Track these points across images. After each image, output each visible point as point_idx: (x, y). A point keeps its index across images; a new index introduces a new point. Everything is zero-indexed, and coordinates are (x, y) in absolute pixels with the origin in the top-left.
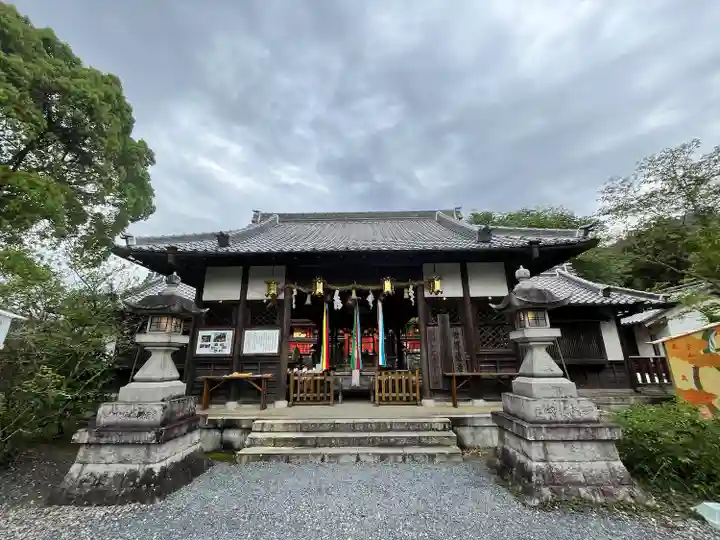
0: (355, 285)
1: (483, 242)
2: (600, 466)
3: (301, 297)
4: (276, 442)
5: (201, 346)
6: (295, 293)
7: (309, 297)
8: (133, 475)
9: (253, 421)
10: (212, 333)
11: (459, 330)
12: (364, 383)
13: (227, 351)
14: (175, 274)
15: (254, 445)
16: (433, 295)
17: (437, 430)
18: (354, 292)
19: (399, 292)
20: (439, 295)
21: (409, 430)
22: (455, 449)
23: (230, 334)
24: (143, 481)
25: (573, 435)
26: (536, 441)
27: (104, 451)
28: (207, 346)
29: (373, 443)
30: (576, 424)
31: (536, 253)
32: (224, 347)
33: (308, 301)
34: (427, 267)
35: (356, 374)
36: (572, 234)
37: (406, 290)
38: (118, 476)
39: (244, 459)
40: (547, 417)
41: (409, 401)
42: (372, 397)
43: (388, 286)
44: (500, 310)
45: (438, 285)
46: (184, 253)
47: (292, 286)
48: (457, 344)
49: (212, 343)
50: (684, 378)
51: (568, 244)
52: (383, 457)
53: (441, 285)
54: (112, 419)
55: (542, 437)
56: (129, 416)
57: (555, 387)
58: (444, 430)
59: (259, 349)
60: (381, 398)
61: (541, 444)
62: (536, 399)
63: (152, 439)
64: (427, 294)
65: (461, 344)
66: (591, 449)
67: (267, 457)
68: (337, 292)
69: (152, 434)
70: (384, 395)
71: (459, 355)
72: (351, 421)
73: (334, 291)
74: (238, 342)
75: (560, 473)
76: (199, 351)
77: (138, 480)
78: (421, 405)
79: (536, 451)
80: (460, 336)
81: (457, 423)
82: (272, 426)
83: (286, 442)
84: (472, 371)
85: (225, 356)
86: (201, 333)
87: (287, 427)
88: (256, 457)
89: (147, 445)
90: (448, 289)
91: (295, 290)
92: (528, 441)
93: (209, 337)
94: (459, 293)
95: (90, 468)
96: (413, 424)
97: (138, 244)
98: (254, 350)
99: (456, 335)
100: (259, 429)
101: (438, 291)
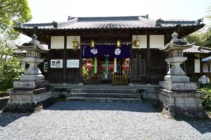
1: (158, 25)
2: (194, 106)
4: (78, 95)
5: (52, 65)
8: (28, 104)
9: (71, 89)
10: (56, 61)
11: (144, 60)
12: (109, 78)
13: (61, 67)
14: (35, 35)
15: (71, 96)
16: (136, 48)
17: (134, 93)
20: (138, 48)
21: (124, 93)
22: (140, 99)
23: (62, 61)
25: (186, 95)
26: (172, 97)
27: (17, 97)
28: (54, 65)
29: (112, 96)
30: (188, 91)
31: (179, 30)
32: (60, 65)
34: (134, 37)
35: (106, 75)
38: (23, 105)
39: (68, 100)
40: (177, 89)
41: (124, 84)
43: (119, 44)
45: (138, 43)
48: (143, 66)
49: (56, 64)
52: (115, 101)
54: (18, 86)
55: (175, 96)
56: (24, 86)
58: (136, 93)
60: (114, 84)
61: (174, 98)
64: (133, 47)
65: (144, 66)
69: (32, 92)
70: (116, 82)
71: (143, 69)
72: (104, 89)
74: (65, 64)
75: (179, 108)
76: (52, 67)
77: (30, 106)
78: (129, 85)
80: (144, 63)
81: (141, 91)
82: (77, 90)
83: (82, 95)
85: (61, 68)
86: (52, 61)
87: (82, 91)
88: (72, 100)
89: (31, 95)
90: (141, 45)
93: (55, 62)
94: (146, 47)
95: (14, 102)
96: (125, 91)
97: (23, 26)
98: (71, 66)
99: (143, 62)
100: (73, 91)
101: (138, 46)
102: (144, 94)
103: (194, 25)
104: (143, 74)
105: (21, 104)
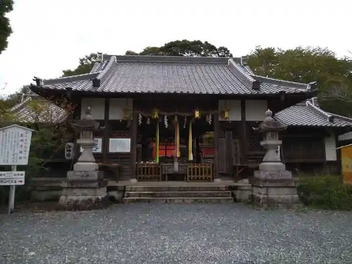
0: (177, 113)
1: (255, 89)
2: (289, 197)
3: (144, 119)
4: (140, 195)
6: (140, 117)
7: (149, 119)
8: (90, 200)
9: (125, 186)
11: (237, 141)
12: (181, 169)
13: (100, 151)
15: (129, 196)
16: (224, 120)
17: (222, 190)
18: (176, 117)
19: (203, 117)
20: (227, 120)
21: (207, 190)
23: (100, 140)
24: (95, 202)
25: (279, 185)
26: (264, 187)
27: (75, 191)
30: (281, 181)
31: (283, 98)
32: (97, 148)
33: (148, 122)
34: (221, 102)
35: (176, 165)
36: (305, 87)
37: (207, 117)
38: (83, 201)
39: (127, 201)
40: (270, 178)
41: (206, 180)
42: (185, 178)
43: (197, 114)
44: (256, 131)
45: (226, 115)
46: (76, 91)
47: (138, 112)
48: (236, 149)
50: (347, 166)
51: (302, 93)
52: (195, 200)
53: (229, 114)
54: (75, 178)
55: (266, 186)
56: (83, 177)
57: (276, 166)
58: (226, 190)
59: (119, 150)
60: (190, 178)
61: (265, 188)
62: (266, 171)
63: (97, 185)
64: (220, 119)
65: (238, 149)
66: (286, 190)
67: (138, 201)
68: (166, 117)
69: (96, 184)
70: (192, 176)
71: (236, 155)
72: (178, 186)
73: (164, 116)
74: (105, 145)
77: (93, 202)
78: (214, 181)
79: (263, 191)
80: (238, 144)
82: (136, 188)
83: (145, 195)
84: (244, 164)
85: (99, 154)
87: (145, 189)
88: (133, 201)
89: (94, 188)
90: (233, 116)
91: (140, 115)
92: (261, 187)
94: (239, 119)
95: (70, 197)
96: (209, 188)
97: (45, 85)
98: (115, 150)
99: (235, 143)
100: (129, 190)
101: (227, 117)
102: (237, 193)
103: (303, 90)
104: (237, 162)
105: (80, 200)
